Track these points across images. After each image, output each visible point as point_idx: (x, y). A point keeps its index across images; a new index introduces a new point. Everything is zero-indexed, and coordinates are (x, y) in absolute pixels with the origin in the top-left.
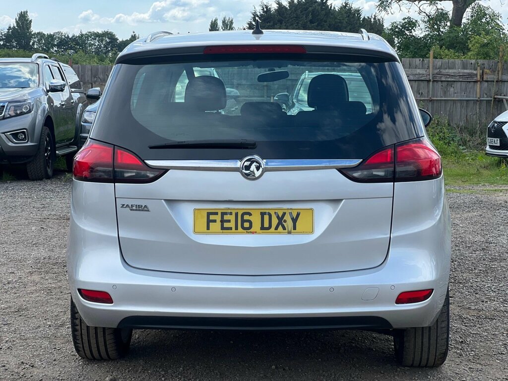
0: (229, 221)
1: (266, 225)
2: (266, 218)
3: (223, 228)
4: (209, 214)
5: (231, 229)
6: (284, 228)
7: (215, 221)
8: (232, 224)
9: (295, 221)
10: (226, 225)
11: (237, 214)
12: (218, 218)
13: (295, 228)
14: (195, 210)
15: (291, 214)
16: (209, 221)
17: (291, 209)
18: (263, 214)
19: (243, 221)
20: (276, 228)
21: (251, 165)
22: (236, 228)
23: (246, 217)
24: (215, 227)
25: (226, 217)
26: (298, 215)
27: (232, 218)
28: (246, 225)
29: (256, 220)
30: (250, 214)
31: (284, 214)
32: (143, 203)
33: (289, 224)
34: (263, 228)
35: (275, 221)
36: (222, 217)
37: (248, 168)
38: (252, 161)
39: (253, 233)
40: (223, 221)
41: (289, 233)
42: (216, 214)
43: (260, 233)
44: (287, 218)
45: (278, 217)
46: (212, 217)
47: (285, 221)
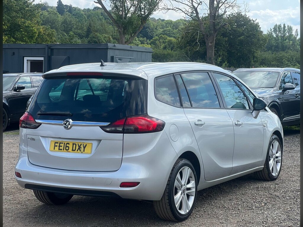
0: (62, 146)
1: (74, 149)
2: (74, 146)
3: (59, 149)
4: (55, 143)
5: (62, 149)
6: (80, 151)
7: (57, 146)
9: (84, 148)
10: (61, 148)
11: (64, 143)
12: (58, 145)
13: (84, 151)
14: (51, 141)
15: (83, 144)
16: (55, 146)
17: (84, 143)
18: (73, 144)
19: (66, 147)
20: (77, 151)
21: (67, 123)
22: (64, 150)
23: (68, 145)
24: (57, 148)
25: (61, 145)
26: (86, 145)
27: (62, 145)
28: (67, 148)
29: (71, 146)
30: (69, 144)
31: (81, 144)
32: (33, 137)
33: (82, 149)
34: (73, 150)
35: (77, 147)
36: (60, 145)
37: (65, 124)
39: (69, 152)
40: (59, 146)
41: (82, 153)
42: (58, 143)
43: (71, 152)
44: (82, 146)
45: (79, 146)
46: (56, 144)
47: (81, 148)
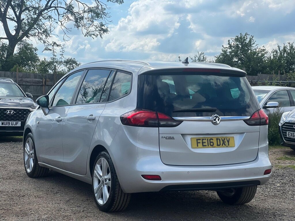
0: (205, 143)
1: (219, 144)
2: (218, 140)
3: (203, 146)
4: (197, 140)
5: (206, 146)
6: (225, 145)
7: (200, 143)
8: (206, 144)
9: (228, 142)
10: (204, 144)
11: (208, 139)
12: (201, 141)
13: (229, 145)
14: (191, 138)
15: (227, 139)
16: (198, 143)
17: (226, 137)
18: (217, 139)
19: (210, 142)
20: (222, 145)
21: (216, 118)
22: (208, 146)
23: (211, 141)
24: (200, 145)
25: (204, 141)
26: (229, 139)
27: (206, 141)
28: (212, 144)
29: (215, 141)
30: (213, 140)
31: (224, 139)
32: (172, 136)
33: (227, 143)
34: (218, 145)
35: (222, 142)
36: (202, 141)
37: (215, 120)
38: (216, 117)
39: (214, 147)
40: (203, 143)
41: (227, 147)
42: (200, 139)
43: (217, 147)
44: (226, 140)
45: (222, 140)
46: (199, 141)
47: (225, 142)
